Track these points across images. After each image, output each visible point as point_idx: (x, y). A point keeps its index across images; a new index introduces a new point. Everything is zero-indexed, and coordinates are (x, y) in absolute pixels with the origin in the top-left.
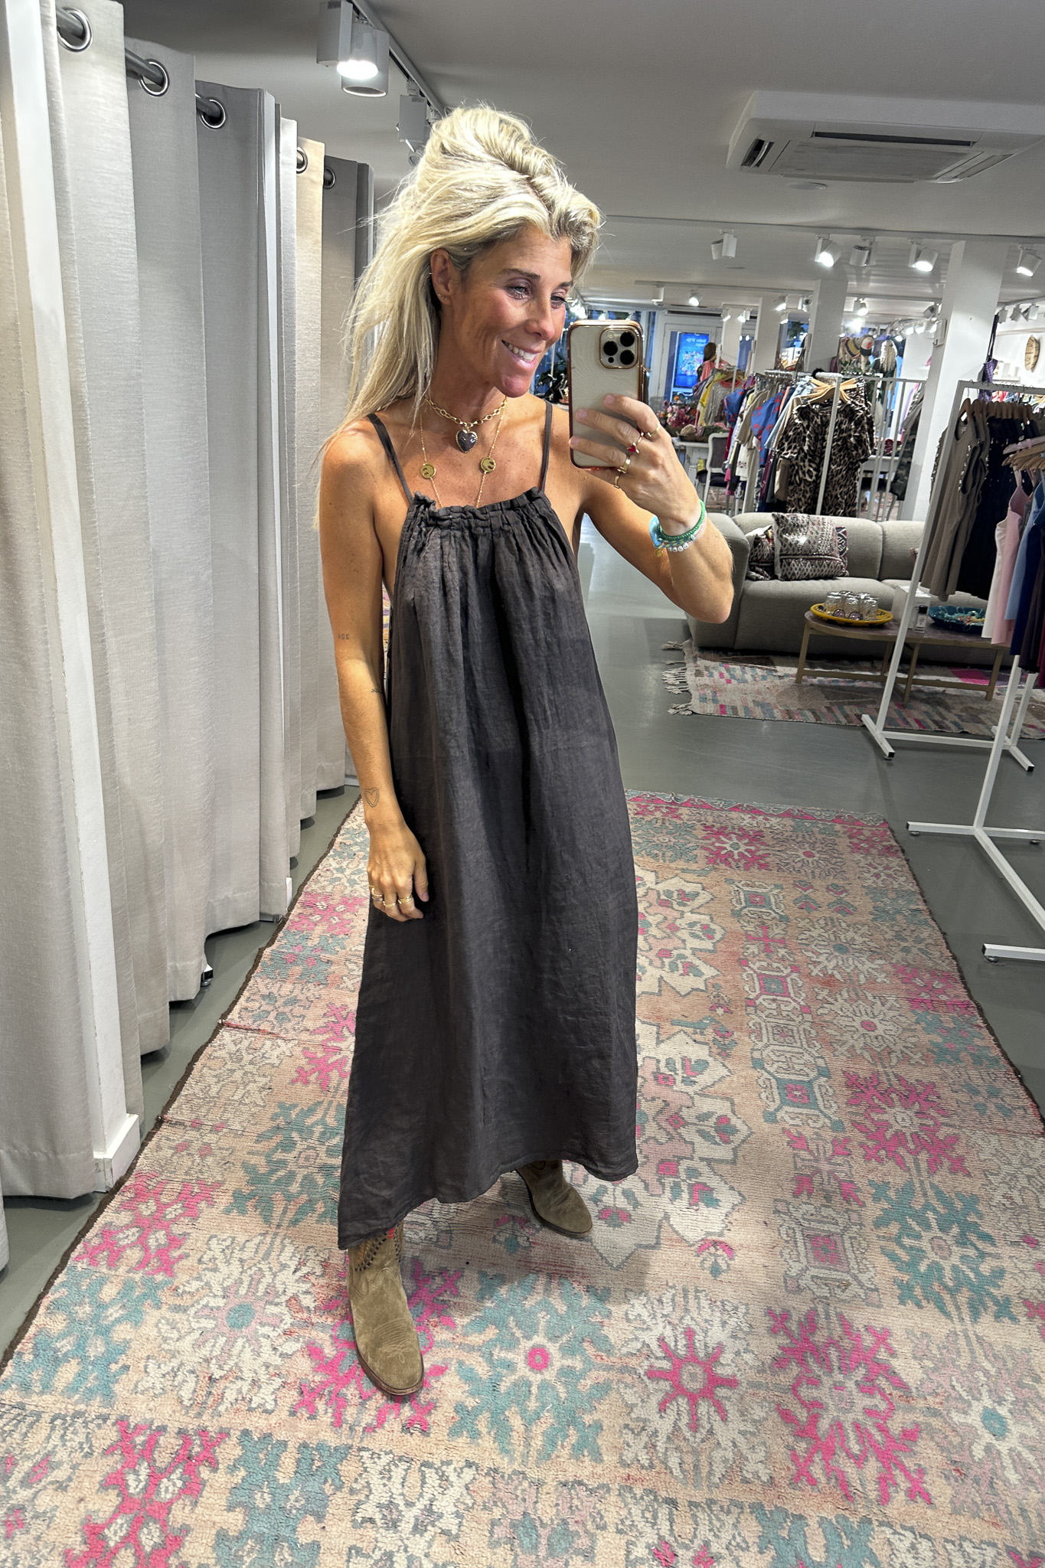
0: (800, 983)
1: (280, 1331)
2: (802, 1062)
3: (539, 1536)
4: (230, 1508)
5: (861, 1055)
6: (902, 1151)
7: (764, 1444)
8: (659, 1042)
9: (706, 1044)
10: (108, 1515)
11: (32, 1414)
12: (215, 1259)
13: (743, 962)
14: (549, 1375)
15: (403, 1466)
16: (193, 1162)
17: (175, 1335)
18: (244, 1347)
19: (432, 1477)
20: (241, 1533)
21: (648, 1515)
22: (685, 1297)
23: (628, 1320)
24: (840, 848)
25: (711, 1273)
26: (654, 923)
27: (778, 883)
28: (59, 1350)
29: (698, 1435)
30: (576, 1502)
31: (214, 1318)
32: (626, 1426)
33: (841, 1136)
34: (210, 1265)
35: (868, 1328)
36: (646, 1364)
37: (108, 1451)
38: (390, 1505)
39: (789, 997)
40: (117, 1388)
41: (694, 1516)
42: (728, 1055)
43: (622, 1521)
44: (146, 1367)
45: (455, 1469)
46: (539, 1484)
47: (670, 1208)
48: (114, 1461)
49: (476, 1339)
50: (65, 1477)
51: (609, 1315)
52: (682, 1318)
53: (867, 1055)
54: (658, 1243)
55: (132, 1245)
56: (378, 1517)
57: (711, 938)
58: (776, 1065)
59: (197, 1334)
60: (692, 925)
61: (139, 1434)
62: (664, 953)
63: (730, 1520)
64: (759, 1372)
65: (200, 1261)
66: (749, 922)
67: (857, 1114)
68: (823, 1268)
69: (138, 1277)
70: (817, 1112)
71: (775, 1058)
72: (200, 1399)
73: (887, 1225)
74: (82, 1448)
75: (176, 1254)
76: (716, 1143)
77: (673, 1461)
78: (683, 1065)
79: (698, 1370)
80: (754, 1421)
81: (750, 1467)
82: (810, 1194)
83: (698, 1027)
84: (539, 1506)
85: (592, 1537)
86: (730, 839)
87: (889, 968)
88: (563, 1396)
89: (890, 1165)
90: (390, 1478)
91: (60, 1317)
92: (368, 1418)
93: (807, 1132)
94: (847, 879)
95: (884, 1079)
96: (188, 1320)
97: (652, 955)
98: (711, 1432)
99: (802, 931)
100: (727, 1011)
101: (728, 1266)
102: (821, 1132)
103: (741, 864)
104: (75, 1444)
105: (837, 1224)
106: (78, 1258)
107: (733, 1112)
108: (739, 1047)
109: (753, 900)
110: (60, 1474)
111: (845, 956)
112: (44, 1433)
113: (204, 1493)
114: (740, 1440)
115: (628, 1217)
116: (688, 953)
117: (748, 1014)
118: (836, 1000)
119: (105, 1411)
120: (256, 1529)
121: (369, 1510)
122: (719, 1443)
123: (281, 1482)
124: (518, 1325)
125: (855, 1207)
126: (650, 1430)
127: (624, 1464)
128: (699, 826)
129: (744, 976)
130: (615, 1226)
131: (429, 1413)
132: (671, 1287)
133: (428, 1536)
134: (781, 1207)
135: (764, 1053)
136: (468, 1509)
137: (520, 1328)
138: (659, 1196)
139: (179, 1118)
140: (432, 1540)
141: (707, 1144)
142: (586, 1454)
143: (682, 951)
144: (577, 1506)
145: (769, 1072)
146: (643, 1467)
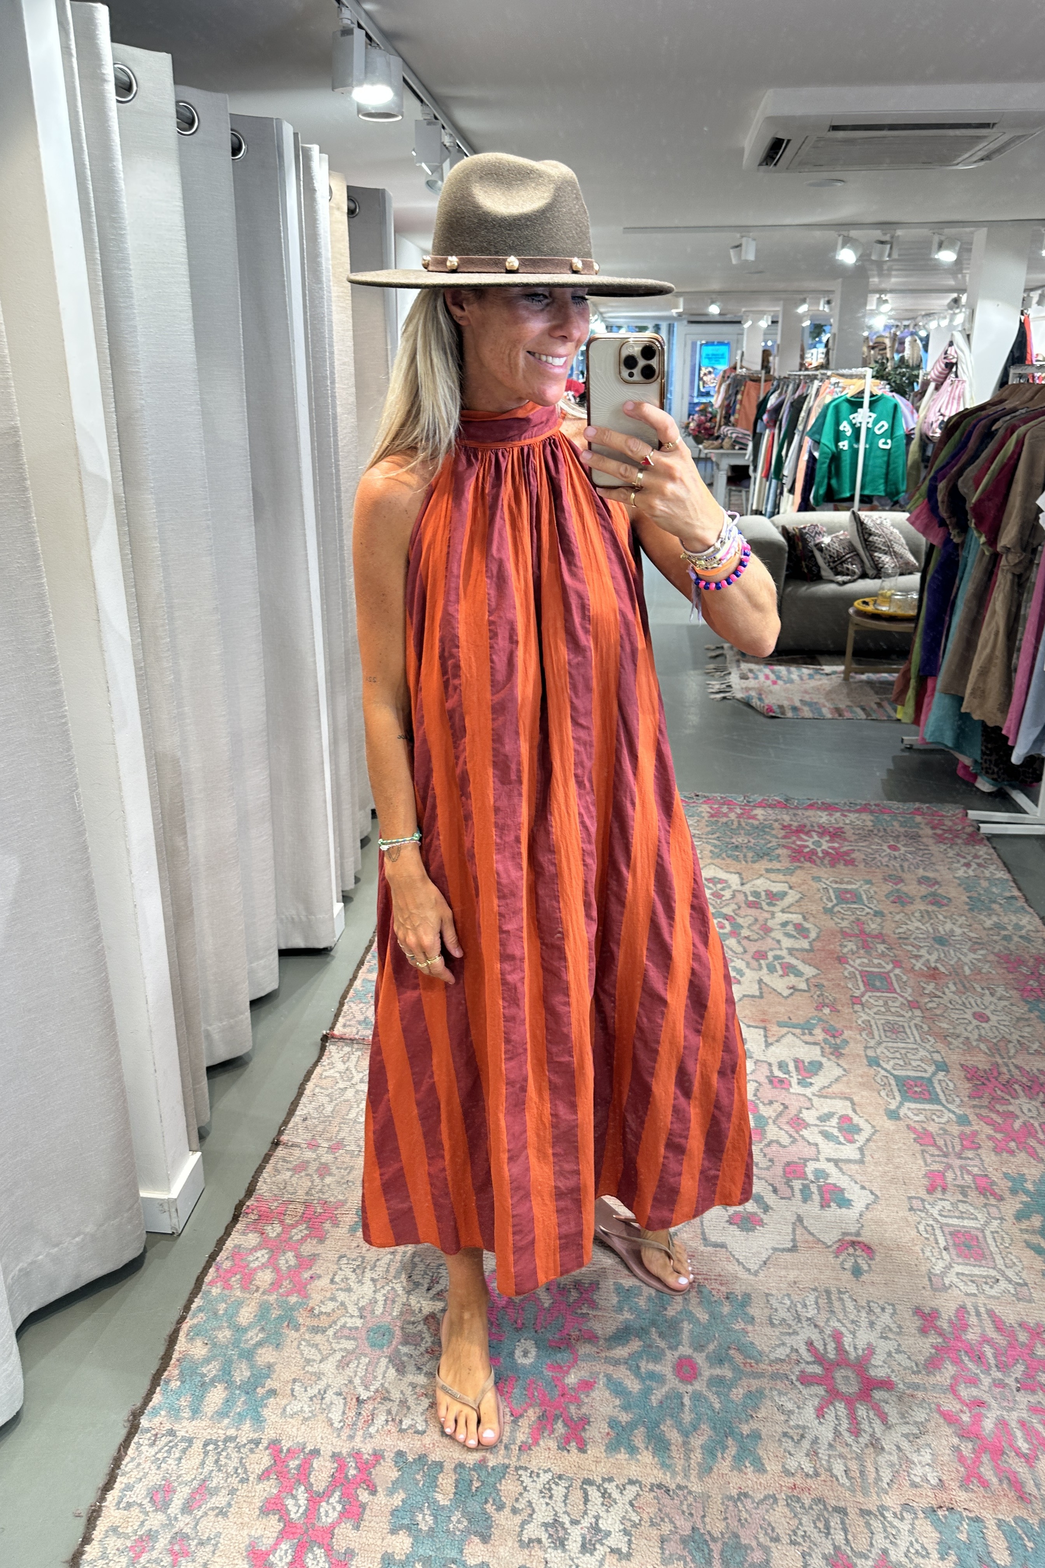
0: (905, 978)
1: (422, 1349)
2: (918, 1057)
3: (711, 1550)
4: (393, 1531)
5: (978, 1047)
6: (1032, 1142)
7: (929, 1445)
8: (768, 1045)
9: (815, 1044)
10: (271, 1541)
11: (183, 1439)
12: (347, 1279)
13: (842, 960)
14: (699, 1385)
15: (563, 1483)
16: (312, 1182)
17: (319, 1357)
18: (387, 1368)
19: (594, 1494)
20: (407, 1558)
21: (821, 1525)
22: (829, 1298)
23: (772, 1324)
24: (925, 840)
25: (853, 1273)
26: (746, 925)
27: (867, 878)
28: (205, 1375)
29: (861, 1440)
30: (744, 1515)
31: (354, 1339)
32: (785, 1434)
33: (968, 1130)
34: (343, 1285)
35: (1022, 1325)
36: (797, 1370)
37: (264, 1476)
38: (556, 1523)
39: (895, 992)
40: (265, 1412)
41: (868, 1525)
42: (842, 1054)
43: (795, 1534)
44: (293, 1390)
45: (617, 1486)
46: (705, 1498)
47: (800, 1212)
48: (270, 1487)
49: (621, 1352)
50: (224, 1503)
51: (752, 1320)
52: (828, 1320)
53: (983, 1046)
54: (795, 1246)
55: (263, 1267)
56: (544, 1537)
57: (806, 937)
58: (892, 1063)
59: (338, 1356)
60: (785, 924)
61: (292, 1458)
62: (760, 955)
63: (904, 1526)
64: (914, 1373)
65: (332, 1281)
66: (843, 919)
67: (981, 1107)
68: (967, 1264)
69: (272, 1298)
70: (939, 1107)
71: (891, 1056)
72: (349, 1421)
73: (1028, 1218)
74: (238, 1475)
75: (306, 1275)
76: (840, 1143)
77: (838, 1468)
78: (797, 1067)
79: (850, 1374)
80: (916, 1423)
81: (918, 1471)
82: (944, 1189)
83: (807, 1028)
84: (707, 1520)
85: (766, 1550)
86: (811, 837)
87: (991, 957)
88: (717, 1406)
89: (1022, 1156)
90: (551, 1497)
91: (199, 1343)
92: (522, 1436)
93: (932, 1128)
94: (937, 871)
95: (1004, 1070)
96: (328, 1340)
97: (748, 957)
98: (872, 1436)
99: (899, 924)
100: (834, 1010)
101: (869, 1266)
102: (947, 1127)
103: (826, 862)
104: (230, 1470)
105: (976, 1219)
106: (212, 1283)
107: (854, 1111)
108: (852, 1044)
109: (843, 897)
110: (220, 1500)
111: (946, 949)
112: (197, 1461)
113: (366, 1517)
114: (905, 1445)
115: (761, 1223)
116: (784, 953)
117: (856, 1012)
118: (944, 993)
119: (256, 1436)
120: (421, 1551)
121: (533, 1531)
122: (883, 1449)
123: (441, 1503)
124: (661, 1335)
125: (993, 1201)
126: (809, 1437)
127: (787, 1473)
128: (776, 825)
129: (846, 974)
130: (748, 1230)
131: (584, 1429)
132: (813, 1290)
133: (598, 1555)
134: (916, 1204)
135: (879, 1051)
136: (635, 1525)
137: (663, 1338)
138: (789, 1199)
139: (295, 1140)
140: (603, 1559)
141: (831, 1144)
142: (748, 1465)
143: (778, 953)
144: (746, 1520)
145: (886, 1070)
146: (807, 1475)
